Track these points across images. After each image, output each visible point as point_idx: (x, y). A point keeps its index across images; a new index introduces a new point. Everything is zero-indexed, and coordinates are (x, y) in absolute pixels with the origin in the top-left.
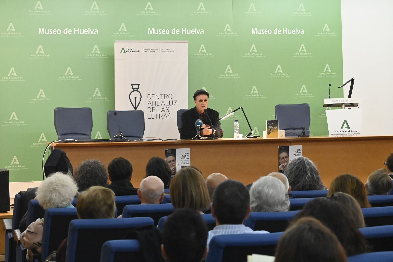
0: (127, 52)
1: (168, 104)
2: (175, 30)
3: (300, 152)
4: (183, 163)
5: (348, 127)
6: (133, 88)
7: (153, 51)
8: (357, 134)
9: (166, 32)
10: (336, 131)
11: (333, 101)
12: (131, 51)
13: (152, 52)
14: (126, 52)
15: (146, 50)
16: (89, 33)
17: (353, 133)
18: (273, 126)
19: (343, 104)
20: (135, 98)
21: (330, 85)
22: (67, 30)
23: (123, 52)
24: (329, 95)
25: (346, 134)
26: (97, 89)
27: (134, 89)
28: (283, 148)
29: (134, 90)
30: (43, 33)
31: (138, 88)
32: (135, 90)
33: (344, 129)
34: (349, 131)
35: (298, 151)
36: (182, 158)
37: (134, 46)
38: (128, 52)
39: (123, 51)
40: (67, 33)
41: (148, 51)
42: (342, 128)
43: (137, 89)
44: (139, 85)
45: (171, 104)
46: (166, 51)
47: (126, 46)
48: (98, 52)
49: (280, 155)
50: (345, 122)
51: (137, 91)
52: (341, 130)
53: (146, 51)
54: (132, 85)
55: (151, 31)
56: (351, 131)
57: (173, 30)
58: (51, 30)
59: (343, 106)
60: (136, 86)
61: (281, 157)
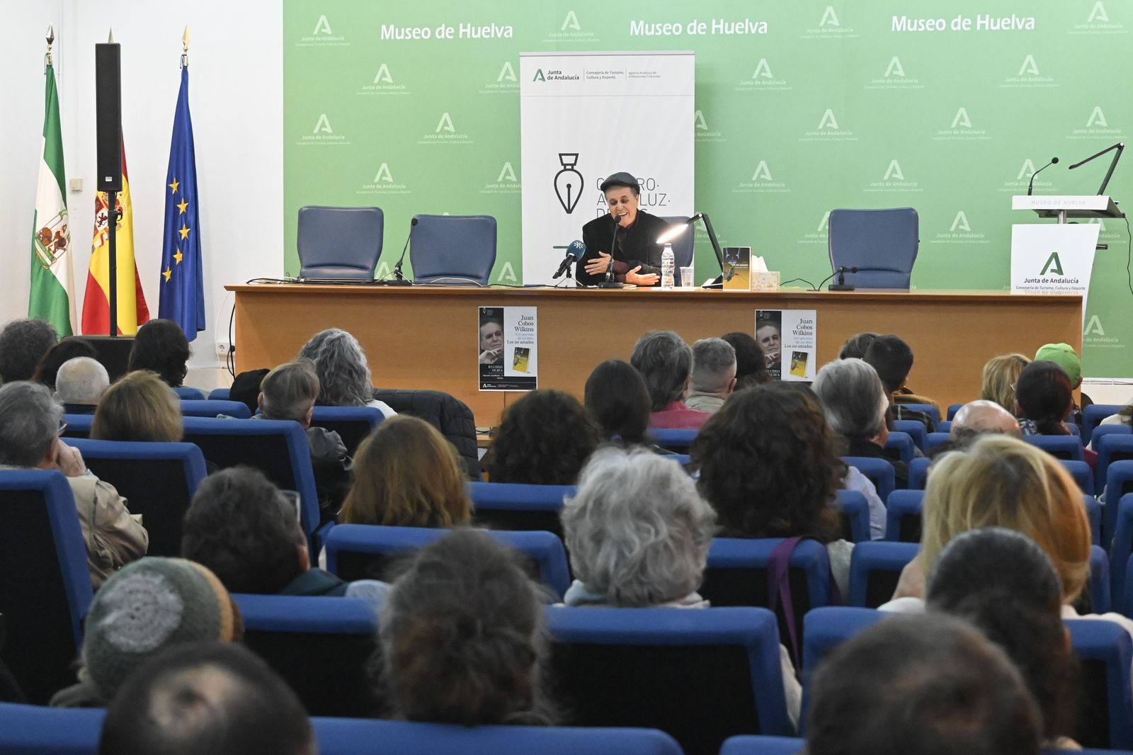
0: (550, 78)
2: (695, 24)
3: (811, 328)
4: (520, 341)
5: (1060, 271)
6: (564, 163)
7: (611, 75)
8: (1077, 289)
10: (1029, 278)
11: (1033, 203)
12: (558, 76)
13: (607, 78)
14: (546, 78)
15: (593, 75)
16: (493, 36)
17: (1070, 285)
18: (739, 261)
19: (1061, 210)
20: (569, 186)
21: (1055, 161)
22: (443, 28)
23: (540, 79)
24: (1031, 186)
25: (1052, 288)
26: (507, 164)
27: (565, 165)
28: (767, 316)
29: (565, 167)
30: (390, 36)
31: (575, 164)
32: (568, 167)
33: (1049, 275)
34: (1059, 281)
35: (807, 325)
36: (517, 329)
37: (566, 65)
38: (552, 78)
39: (539, 76)
40: (442, 36)
41: (598, 75)
42: (1043, 273)
43: (573, 165)
44: (577, 155)
45: (652, 203)
46: (640, 77)
47: (548, 65)
48: (512, 78)
49: (759, 331)
50: (1055, 256)
51: (572, 170)
52: (1042, 278)
53: (595, 75)
54: (561, 155)
56: (1063, 282)
57: (690, 25)
59: (1061, 216)
60: (571, 160)
61: (764, 337)
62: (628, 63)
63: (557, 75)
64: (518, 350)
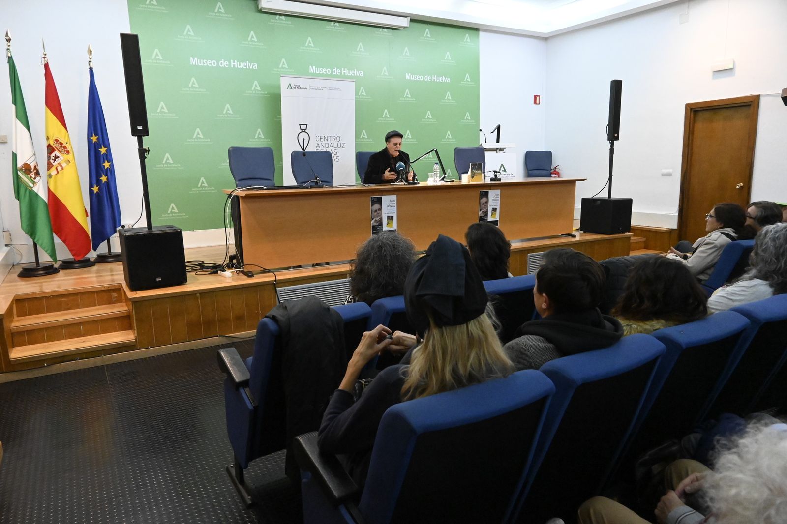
0: (294, 88)
1: (336, 146)
2: (335, 69)
3: (499, 197)
4: (389, 212)
5: (505, 171)
7: (321, 88)
9: (327, 71)
11: (490, 145)
13: (319, 90)
15: (313, 88)
16: (248, 68)
18: (477, 169)
19: (498, 148)
20: (304, 139)
21: (481, 130)
22: (223, 62)
24: (486, 140)
26: (259, 130)
27: (302, 129)
29: (302, 131)
30: (195, 64)
35: (497, 196)
36: (388, 207)
37: (302, 82)
39: (290, 87)
40: (223, 66)
41: (316, 88)
43: (305, 130)
44: (307, 125)
45: (339, 147)
46: (333, 90)
47: (294, 81)
48: (259, 88)
49: (482, 200)
51: (305, 132)
54: (300, 125)
55: (312, 69)
58: (204, 61)
59: (498, 151)
60: (303, 127)
61: (482, 203)
62: (329, 83)
63: (298, 87)
64: (388, 217)
